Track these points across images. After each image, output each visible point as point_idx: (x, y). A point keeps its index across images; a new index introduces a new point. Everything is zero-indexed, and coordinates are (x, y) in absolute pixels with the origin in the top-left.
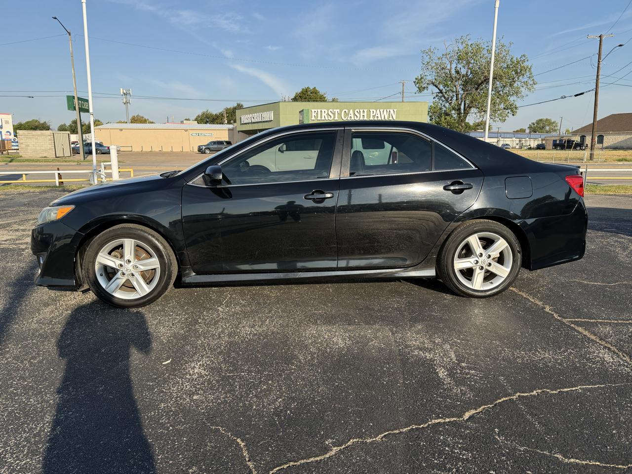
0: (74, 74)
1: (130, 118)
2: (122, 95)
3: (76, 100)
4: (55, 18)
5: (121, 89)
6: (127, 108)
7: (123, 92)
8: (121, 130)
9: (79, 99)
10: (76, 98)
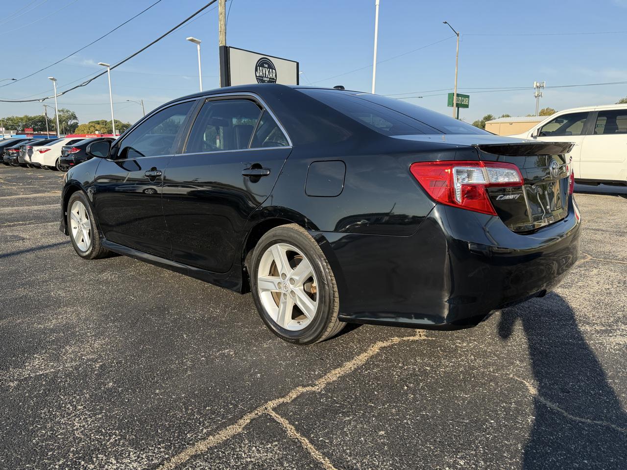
0: (457, 72)
1: (539, 111)
2: (535, 89)
3: (455, 97)
4: (446, 23)
5: (535, 82)
6: (538, 102)
7: (536, 85)
8: (511, 124)
9: (458, 95)
10: (455, 95)
